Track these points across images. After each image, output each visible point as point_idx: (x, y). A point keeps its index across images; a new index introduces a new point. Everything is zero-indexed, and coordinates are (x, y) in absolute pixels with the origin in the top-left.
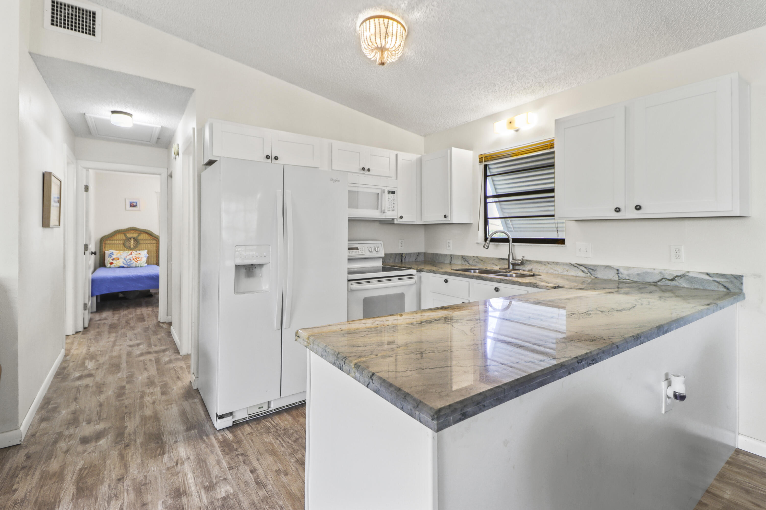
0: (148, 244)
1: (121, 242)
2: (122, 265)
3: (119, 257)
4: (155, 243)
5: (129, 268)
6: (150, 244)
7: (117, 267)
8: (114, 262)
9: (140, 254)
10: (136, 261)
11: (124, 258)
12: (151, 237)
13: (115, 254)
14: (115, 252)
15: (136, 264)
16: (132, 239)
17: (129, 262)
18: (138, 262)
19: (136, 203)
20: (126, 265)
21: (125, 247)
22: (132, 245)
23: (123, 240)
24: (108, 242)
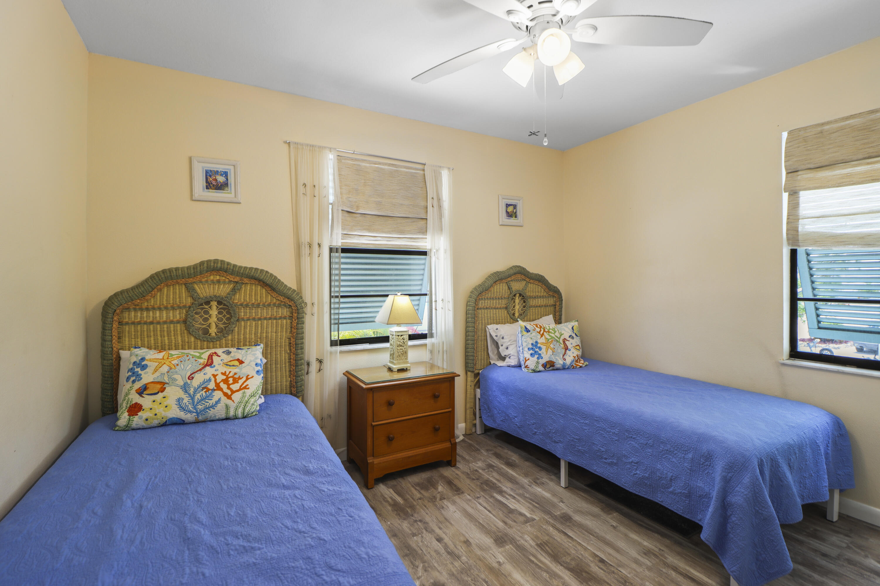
0: (265, 319)
1: (177, 315)
2: (174, 412)
3: (166, 379)
4: (285, 318)
5: (202, 425)
6: (270, 318)
7: (156, 422)
8: (146, 401)
9: (241, 362)
10: (225, 394)
11: (182, 383)
12: (274, 294)
13: (152, 365)
14: (151, 355)
15: (227, 407)
16: (214, 304)
17: (203, 399)
18: (233, 397)
19: (226, 174)
20: (190, 412)
21: (189, 333)
22: (213, 326)
23: (185, 306)
24: (132, 316)
